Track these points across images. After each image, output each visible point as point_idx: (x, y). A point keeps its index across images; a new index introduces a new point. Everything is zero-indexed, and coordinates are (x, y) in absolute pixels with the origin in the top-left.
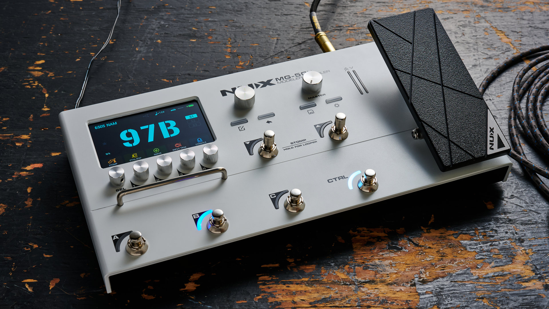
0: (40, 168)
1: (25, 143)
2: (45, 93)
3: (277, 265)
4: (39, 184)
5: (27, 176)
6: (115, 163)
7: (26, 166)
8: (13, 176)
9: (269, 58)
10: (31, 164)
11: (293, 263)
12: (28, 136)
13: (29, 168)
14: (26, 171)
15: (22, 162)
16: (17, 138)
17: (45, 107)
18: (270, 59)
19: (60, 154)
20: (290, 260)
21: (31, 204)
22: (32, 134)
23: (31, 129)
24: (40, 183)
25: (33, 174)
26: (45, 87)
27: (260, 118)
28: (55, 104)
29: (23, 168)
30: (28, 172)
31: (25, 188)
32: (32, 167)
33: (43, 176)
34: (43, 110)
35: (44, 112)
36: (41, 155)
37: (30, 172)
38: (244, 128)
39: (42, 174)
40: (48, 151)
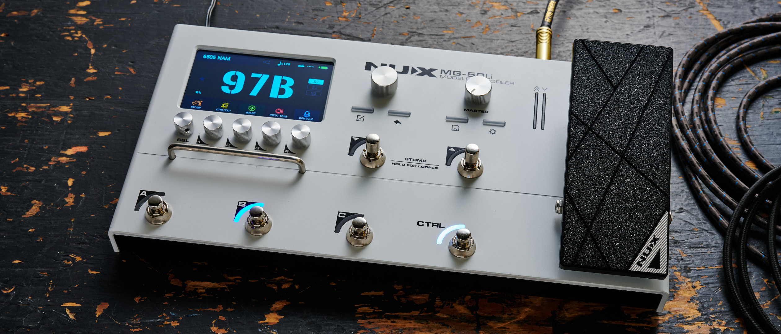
0: (84, 152)
1: (65, 118)
2: (90, 47)
3: (381, 293)
4: (83, 174)
5: (68, 163)
7: (66, 150)
8: (50, 163)
9: (382, 7)
10: (73, 147)
11: (401, 291)
12: (69, 107)
13: (70, 152)
14: (66, 156)
15: (61, 143)
16: (54, 110)
17: (90, 67)
18: (383, 9)
19: (109, 135)
20: (398, 287)
21: (73, 202)
22: (74, 105)
23: (72, 98)
24: (84, 173)
25: (75, 160)
26: (90, 39)
28: (104, 64)
29: (62, 152)
30: (68, 158)
31: (65, 180)
32: (74, 151)
33: (88, 164)
34: (88, 72)
35: (90, 75)
36: (85, 135)
37: (72, 158)
38: (364, 119)
39: (87, 161)
40: (94, 129)
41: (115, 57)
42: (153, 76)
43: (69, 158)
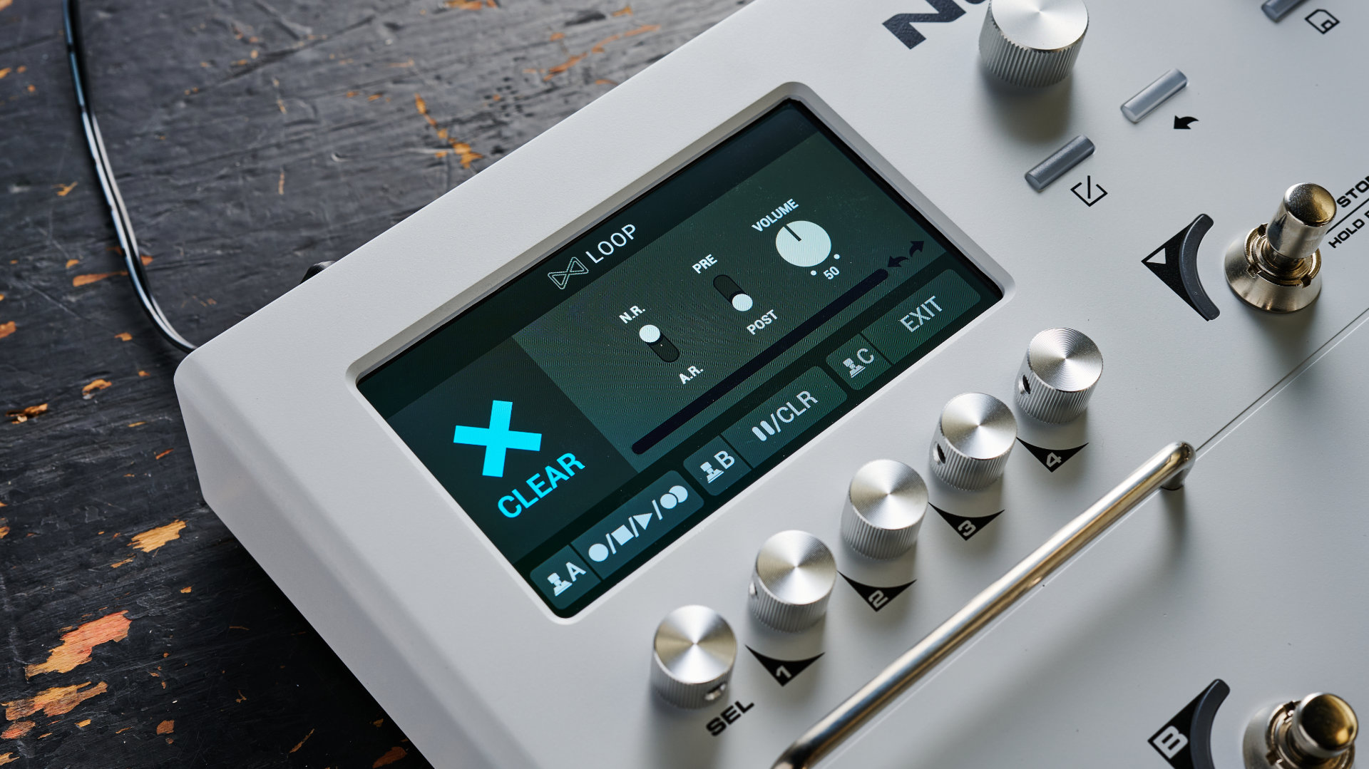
0: (124, 641)
4: (166, 735)
5: (80, 708)
7: (44, 657)
8: (12, 733)
10: (66, 633)
13: (64, 658)
14: (59, 679)
15: (13, 633)
19: (182, 532)
24: (165, 727)
27: (1136, 114)
28: (14, 262)
29: (34, 670)
30: (73, 688)
32: (79, 646)
33: (163, 684)
36: (85, 566)
37: (87, 681)
38: (1098, 186)
39: (154, 675)
40: (109, 531)
41: (41, 223)
42: (219, 252)
43: (77, 684)
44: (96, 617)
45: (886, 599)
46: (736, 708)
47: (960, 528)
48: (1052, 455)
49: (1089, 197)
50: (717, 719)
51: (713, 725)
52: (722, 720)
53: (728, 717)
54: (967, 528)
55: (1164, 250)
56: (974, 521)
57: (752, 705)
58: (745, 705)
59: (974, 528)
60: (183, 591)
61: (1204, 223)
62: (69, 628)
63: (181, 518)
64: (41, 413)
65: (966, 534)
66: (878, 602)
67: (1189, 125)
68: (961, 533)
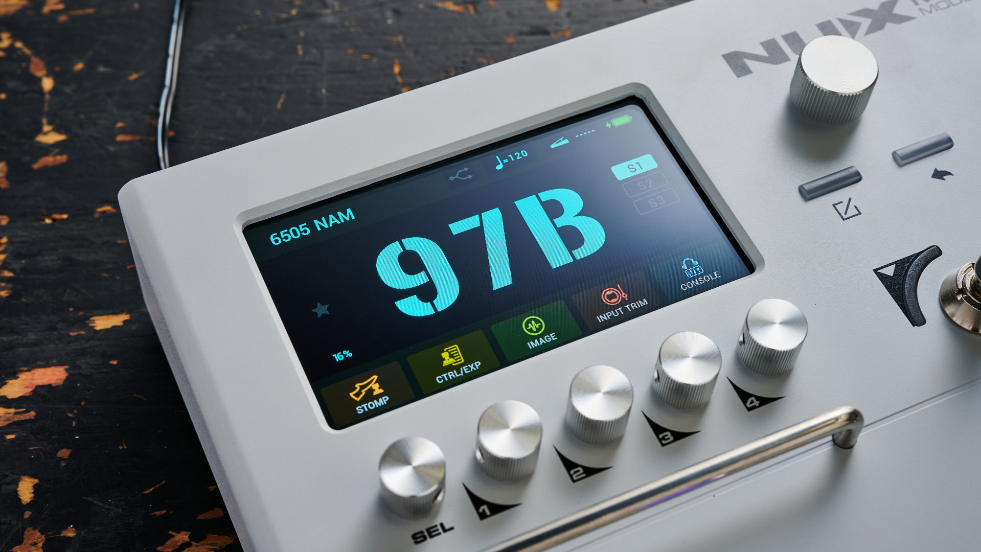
0: (58, 386)
2: (39, 74)
4: (62, 459)
5: (13, 426)
6: (380, 396)
10: (22, 371)
13: (14, 388)
14: (6, 402)
17: (47, 128)
19: (125, 322)
22: (10, 242)
23: (4, 221)
24: (64, 453)
25: (32, 414)
26: (37, 52)
27: (904, 159)
28: (82, 116)
30: (12, 410)
31: (8, 484)
32: (26, 383)
33: (74, 423)
34: (39, 143)
35: (47, 150)
36: (53, 329)
37: (23, 408)
38: (856, 207)
39: (70, 415)
40: (77, 309)
41: (109, 94)
42: (221, 138)
43: (16, 408)
44: (47, 365)
45: (584, 475)
46: (439, 527)
47: (661, 436)
48: (753, 398)
49: (846, 213)
50: (422, 532)
51: (417, 536)
52: (426, 533)
53: (431, 533)
54: (666, 437)
55: (894, 265)
56: (673, 433)
57: (452, 529)
58: (447, 527)
59: (672, 439)
60: (111, 362)
61: (935, 253)
62: (26, 369)
63: (128, 312)
64: (63, 220)
65: (664, 442)
66: (577, 476)
67: (945, 177)
68: (660, 440)
